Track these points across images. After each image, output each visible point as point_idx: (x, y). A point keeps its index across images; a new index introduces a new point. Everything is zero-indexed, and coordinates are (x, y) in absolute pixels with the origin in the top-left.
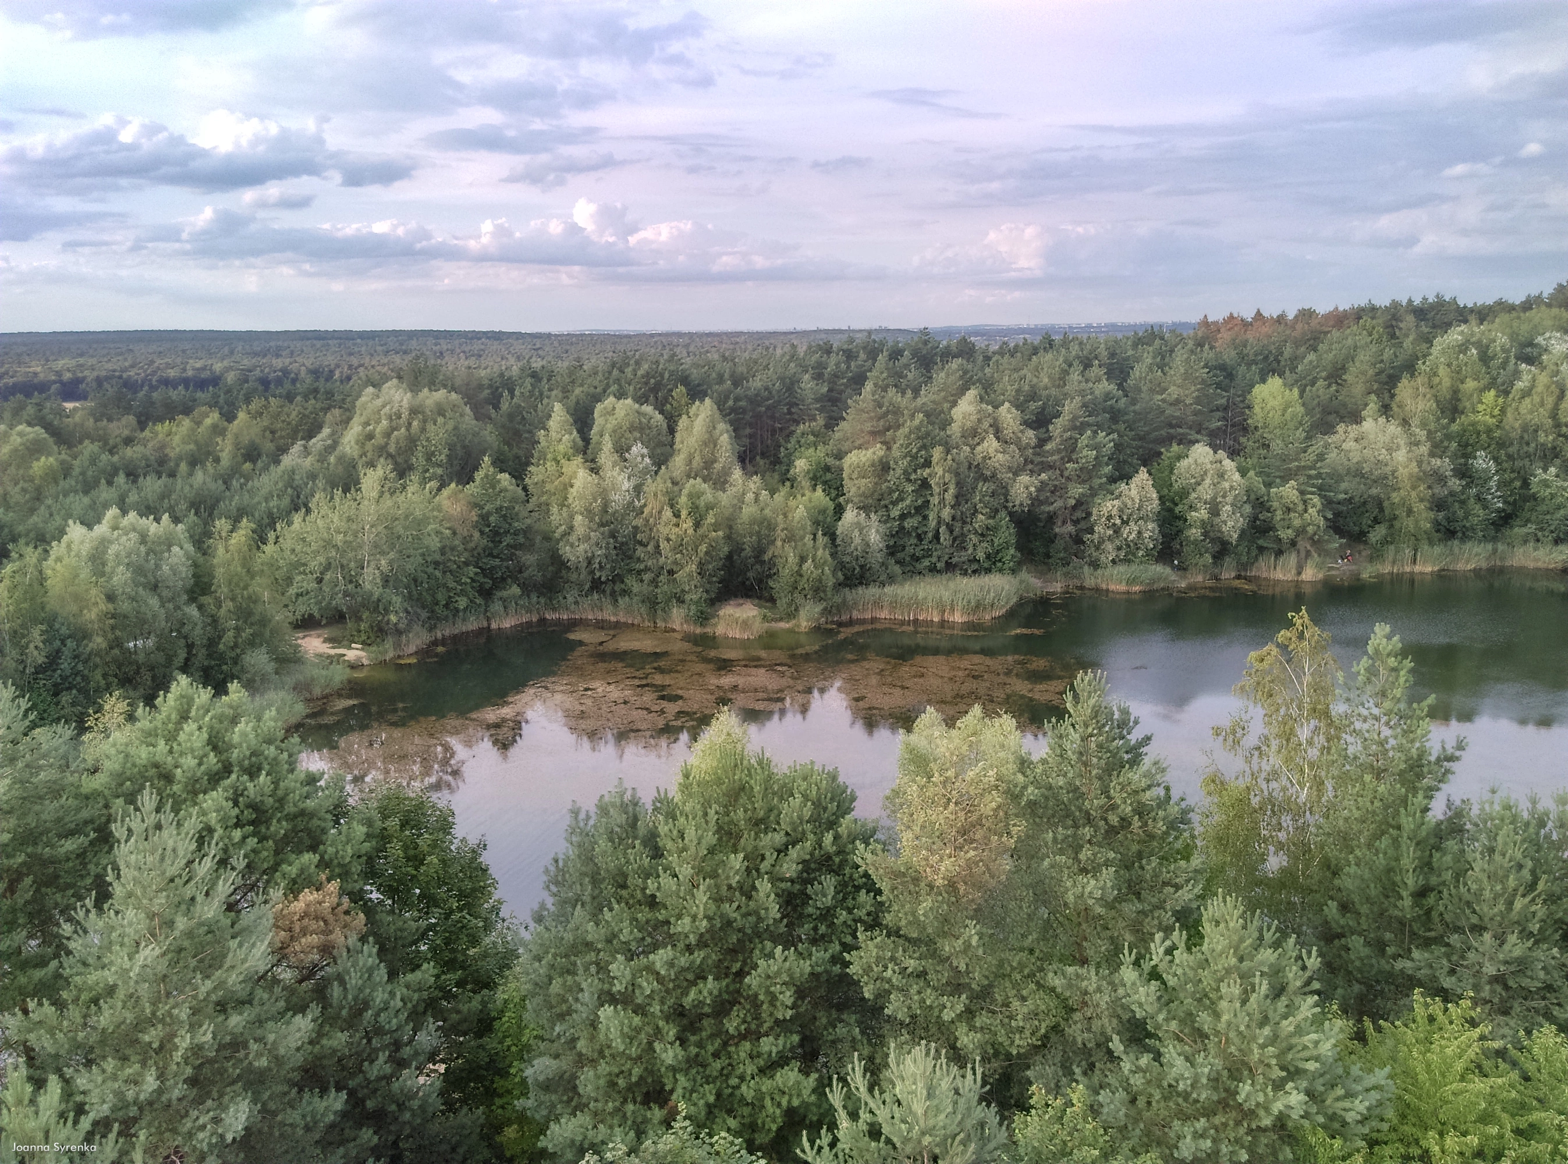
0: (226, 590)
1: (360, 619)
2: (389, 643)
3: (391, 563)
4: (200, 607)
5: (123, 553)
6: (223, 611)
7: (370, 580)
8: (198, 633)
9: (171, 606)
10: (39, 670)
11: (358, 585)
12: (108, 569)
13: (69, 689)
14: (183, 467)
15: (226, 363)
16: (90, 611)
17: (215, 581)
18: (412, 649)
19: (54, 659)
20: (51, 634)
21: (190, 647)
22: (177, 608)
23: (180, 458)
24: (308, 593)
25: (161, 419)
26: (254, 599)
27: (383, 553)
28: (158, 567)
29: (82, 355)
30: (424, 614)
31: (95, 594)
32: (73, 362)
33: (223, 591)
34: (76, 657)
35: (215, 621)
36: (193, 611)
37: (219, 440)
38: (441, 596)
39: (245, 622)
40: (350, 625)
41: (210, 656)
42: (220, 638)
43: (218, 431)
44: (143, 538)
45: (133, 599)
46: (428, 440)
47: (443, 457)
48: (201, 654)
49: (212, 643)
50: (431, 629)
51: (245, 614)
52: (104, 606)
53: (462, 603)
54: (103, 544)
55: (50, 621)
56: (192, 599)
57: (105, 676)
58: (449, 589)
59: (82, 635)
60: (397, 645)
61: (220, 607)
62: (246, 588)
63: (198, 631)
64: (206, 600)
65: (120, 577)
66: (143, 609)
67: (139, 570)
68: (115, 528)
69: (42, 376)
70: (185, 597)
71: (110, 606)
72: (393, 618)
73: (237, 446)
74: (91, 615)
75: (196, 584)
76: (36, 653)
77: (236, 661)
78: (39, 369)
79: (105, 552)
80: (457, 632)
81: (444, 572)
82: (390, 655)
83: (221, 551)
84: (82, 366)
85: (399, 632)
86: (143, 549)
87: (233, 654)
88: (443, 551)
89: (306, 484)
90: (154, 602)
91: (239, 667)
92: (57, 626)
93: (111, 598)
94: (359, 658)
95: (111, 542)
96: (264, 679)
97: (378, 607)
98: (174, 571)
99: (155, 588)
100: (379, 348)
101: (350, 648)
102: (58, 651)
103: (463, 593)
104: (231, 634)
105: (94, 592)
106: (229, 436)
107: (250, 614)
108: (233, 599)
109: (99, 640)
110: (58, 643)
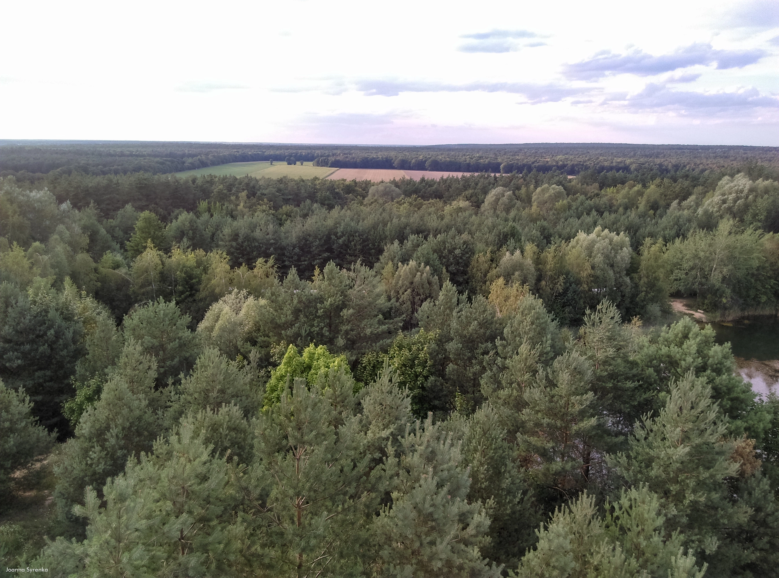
0: (645, 272)
1: (706, 298)
2: (718, 314)
3: (729, 270)
4: (631, 279)
5: (601, 248)
6: (642, 282)
7: (715, 278)
8: (628, 291)
9: (618, 275)
10: (560, 295)
11: (707, 279)
12: (593, 254)
13: (569, 305)
14: (621, 210)
15: (632, 160)
16: (583, 272)
17: (641, 267)
18: (730, 318)
19: (566, 290)
20: (567, 280)
21: (623, 296)
22: (620, 277)
23: (620, 205)
24: (680, 279)
25: (610, 186)
26: (657, 279)
27: (725, 265)
28: (615, 256)
29: (567, 154)
30: (741, 301)
31: (587, 265)
32: (564, 157)
33: (643, 272)
34: (575, 292)
35: (636, 286)
36: (628, 280)
37: (640, 198)
38: (752, 293)
39: (651, 289)
40: (698, 300)
41: (631, 302)
42: (637, 295)
43: (640, 194)
44: (611, 241)
45: (602, 270)
46: (756, 206)
47: (762, 217)
48: (627, 301)
49: (634, 296)
50: (743, 310)
51: (652, 285)
52: (590, 271)
53: (764, 299)
54: (593, 243)
55: (567, 274)
56: (627, 274)
57: (584, 302)
58: (758, 290)
59: (578, 282)
60: (723, 315)
61: (640, 280)
62: (655, 272)
63: (628, 290)
64: (635, 275)
65: (599, 259)
66: (606, 275)
67: (607, 257)
68: (598, 236)
69: (550, 163)
70: (625, 272)
71: (593, 272)
72: (724, 300)
73: (648, 201)
74: (584, 274)
75: (631, 267)
76: (560, 287)
77: (643, 307)
78: (549, 160)
79: (593, 247)
80: (756, 314)
81: (756, 280)
82: (718, 319)
83: (646, 253)
84: (567, 159)
85: (725, 309)
86: (610, 247)
87: (642, 304)
88: (758, 269)
89: (685, 224)
90: (611, 273)
91: (644, 310)
92: (569, 277)
93: (593, 268)
94: (701, 318)
95: (597, 242)
96: (656, 318)
97: (716, 292)
98: (622, 259)
99: (612, 266)
100: (711, 155)
101: (697, 311)
102: (568, 288)
103: (765, 293)
104: (643, 294)
105: (587, 264)
106: (645, 196)
107: (654, 285)
108: (647, 277)
109: (585, 286)
110: (568, 284)
